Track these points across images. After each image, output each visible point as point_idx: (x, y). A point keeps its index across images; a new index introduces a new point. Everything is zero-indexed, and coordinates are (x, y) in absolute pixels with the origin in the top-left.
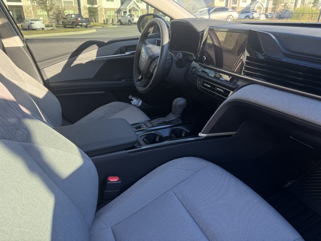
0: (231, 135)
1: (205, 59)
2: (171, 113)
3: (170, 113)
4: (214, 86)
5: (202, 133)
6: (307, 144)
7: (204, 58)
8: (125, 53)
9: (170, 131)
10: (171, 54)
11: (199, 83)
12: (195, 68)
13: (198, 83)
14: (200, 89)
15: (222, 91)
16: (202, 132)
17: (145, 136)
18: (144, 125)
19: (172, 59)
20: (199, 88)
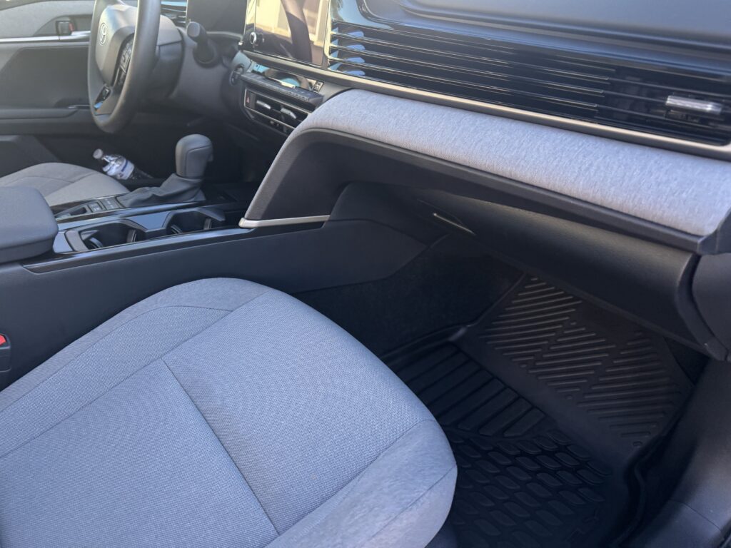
0: (321, 223)
1: (255, 39)
2: (173, 176)
3: (171, 173)
4: (278, 107)
5: (248, 219)
6: (458, 223)
7: (253, 37)
8: (69, 34)
9: (170, 217)
10: (179, 31)
11: (248, 101)
12: (241, 67)
13: (246, 103)
14: (252, 116)
15: (292, 115)
16: (246, 215)
17: (95, 231)
18: (96, 207)
19: (182, 42)
20: (249, 116)
